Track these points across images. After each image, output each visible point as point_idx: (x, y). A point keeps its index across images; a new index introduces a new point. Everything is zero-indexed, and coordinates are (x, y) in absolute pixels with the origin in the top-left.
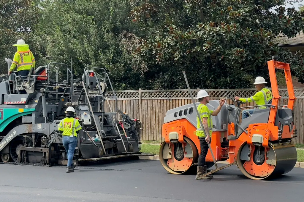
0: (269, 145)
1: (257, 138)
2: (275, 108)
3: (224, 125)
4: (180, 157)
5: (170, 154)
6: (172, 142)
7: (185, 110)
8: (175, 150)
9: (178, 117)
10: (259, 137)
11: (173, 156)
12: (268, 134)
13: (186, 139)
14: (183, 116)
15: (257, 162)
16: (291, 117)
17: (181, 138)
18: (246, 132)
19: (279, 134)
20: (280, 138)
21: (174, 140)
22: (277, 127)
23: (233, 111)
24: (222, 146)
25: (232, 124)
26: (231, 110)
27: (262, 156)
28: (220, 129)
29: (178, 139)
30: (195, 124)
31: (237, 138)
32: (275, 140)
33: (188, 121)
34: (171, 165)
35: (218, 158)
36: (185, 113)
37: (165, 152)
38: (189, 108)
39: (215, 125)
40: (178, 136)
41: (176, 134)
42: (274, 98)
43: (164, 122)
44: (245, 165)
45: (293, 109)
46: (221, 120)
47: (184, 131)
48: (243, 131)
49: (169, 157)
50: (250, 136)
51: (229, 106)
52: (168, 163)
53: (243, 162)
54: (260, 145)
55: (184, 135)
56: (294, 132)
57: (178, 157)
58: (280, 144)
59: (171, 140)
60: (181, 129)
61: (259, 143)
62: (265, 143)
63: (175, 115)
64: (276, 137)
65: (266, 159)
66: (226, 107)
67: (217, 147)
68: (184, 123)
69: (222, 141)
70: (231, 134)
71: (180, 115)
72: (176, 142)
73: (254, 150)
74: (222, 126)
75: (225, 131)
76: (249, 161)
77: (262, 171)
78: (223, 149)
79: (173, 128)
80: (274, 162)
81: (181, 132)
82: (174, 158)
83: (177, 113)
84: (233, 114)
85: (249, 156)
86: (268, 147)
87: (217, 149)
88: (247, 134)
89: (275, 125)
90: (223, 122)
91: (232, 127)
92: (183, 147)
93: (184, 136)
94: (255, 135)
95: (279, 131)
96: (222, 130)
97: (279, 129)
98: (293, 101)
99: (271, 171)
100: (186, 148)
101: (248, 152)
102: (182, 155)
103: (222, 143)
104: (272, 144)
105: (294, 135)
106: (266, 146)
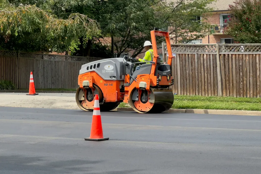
0: (150, 89)
1: (143, 84)
2: (155, 64)
3: (123, 76)
4: (91, 99)
5: (84, 97)
6: (85, 88)
7: (94, 65)
8: (87, 94)
9: (90, 70)
10: (144, 83)
11: (86, 99)
12: (150, 82)
13: (95, 86)
14: (93, 69)
15: (143, 102)
16: (169, 70)
17: (91, 85)
18: (136, 80)
19: (157, 81)
20: (158, 84)
21: (86, 86)
22: (156, 77)
23: (129, 66)
24: (121, 91)
25: (128, 75)
26: (128, 65)
27: (146, 97)
28: (119, 79)
29: (89, 85)
30: (101, 75)
31: (130, 84)
32: (155, 86)
33: (96, 73)
34: (84, 105)
35: (117, 99)
36: (94, 67)
37: (80, 96)
38: (97, 64)
39: (115, 75)
40: (89, 83)
41: (88, 82)
42: (154, 57)
43: (80, 74)
44: (135, 104)
45: (171, 65)
46: (120, 73)
47: (93, 80)
48: (134, 80)
49: (83, 99)
50: (138, 83)
51: (126, 62)
52: (82, 104)
53: (134, 102)
54: (144, 89)
55: (93, 82)
56: (172, 81)
57: (89, 99)
58: (159, 89)
59: (84, 86)
60: (91, 78)
61: (144, 88)
62: (148, 88)
63: (88, 69)
64: (155, 83)
65: (149, 99)
66: (124, 63)
67: (117, 91)
68: (94, 74)
69: (121, 87)
70: (127, 82)
71: (91, 68)
72: (88, 88)
73: (141, 93)
74: (121, 77)
75: (123, 81)
76: (138, 101)
77: (146, 108)
78: (121, 94)
79: (85, 78)
80: (153, 101)
81: (91, 81)
82: (87, 100)
83: (89, 67)
84: (129, 68)
85: (138, 97)
86: (150, 90)
87: (116, 93)
88: (136, 82)
89: (155, 75)
90: (122, 74)
91: (128, 77)
92: (93, 92)
93: (93, 84)
94: (141, 82)
95: (157, 79)
96: (121, 80)
97: (158, 78)
98: (171, 59)
99: (151, 107)
100: (94, 92)
101: (137, 94)
102: (92, 97)
103: (121, 89)
104: (152, 88)
105: (172, 83)
106: (148, 90)
